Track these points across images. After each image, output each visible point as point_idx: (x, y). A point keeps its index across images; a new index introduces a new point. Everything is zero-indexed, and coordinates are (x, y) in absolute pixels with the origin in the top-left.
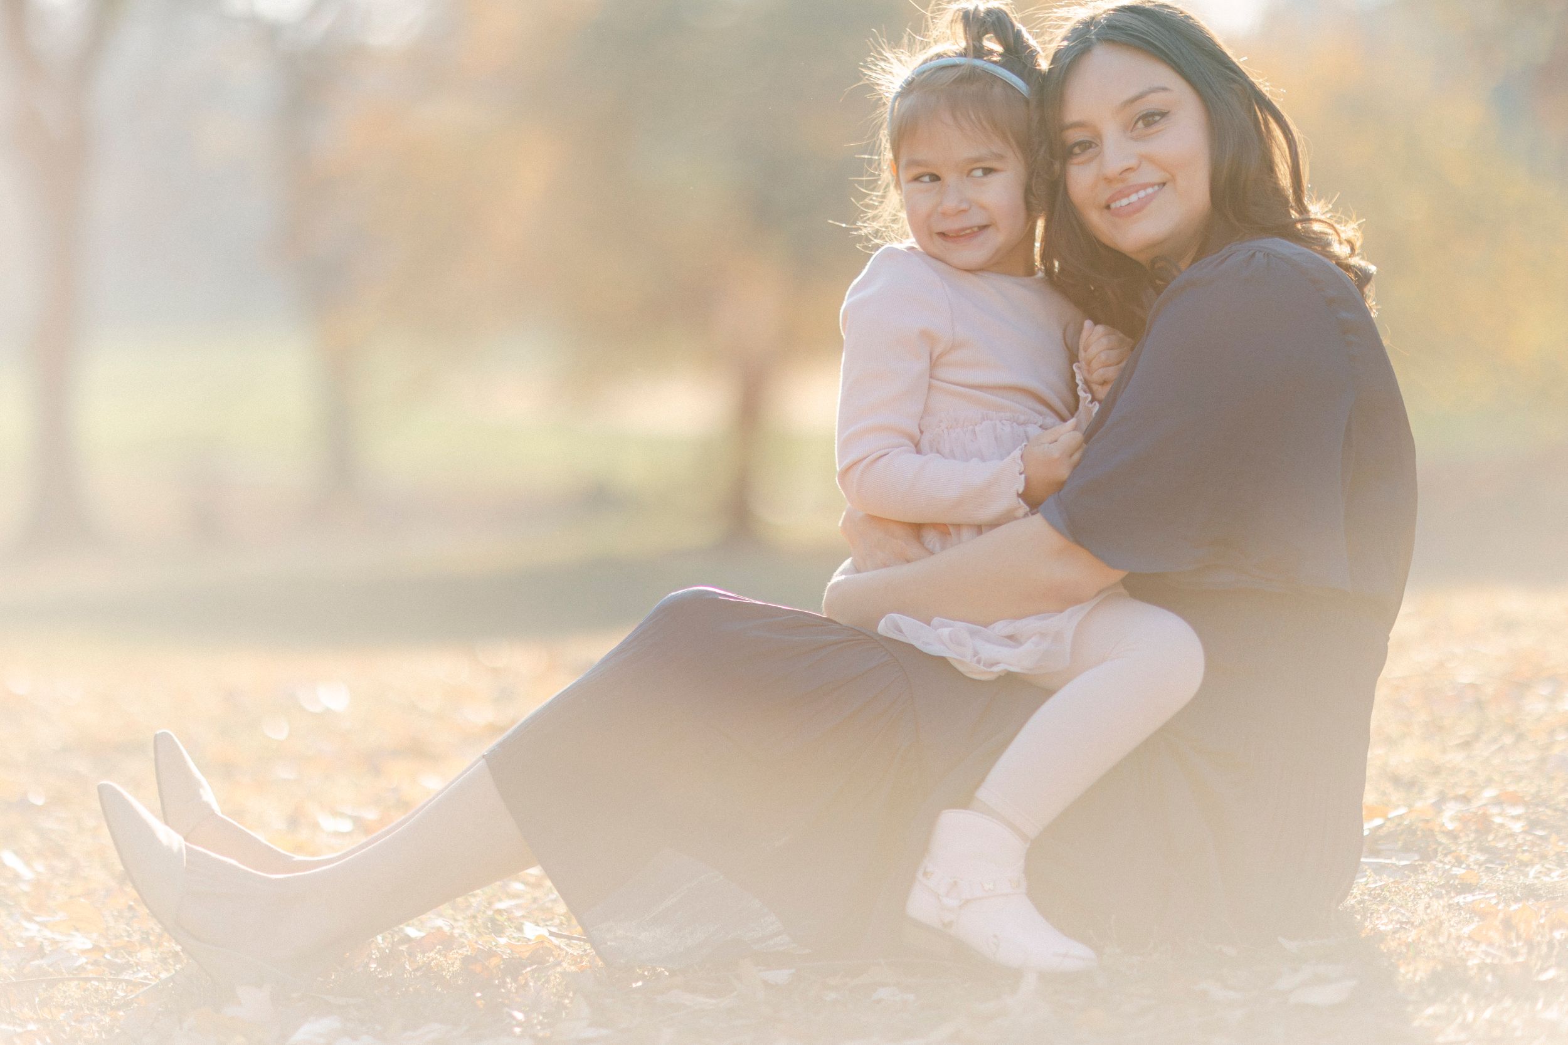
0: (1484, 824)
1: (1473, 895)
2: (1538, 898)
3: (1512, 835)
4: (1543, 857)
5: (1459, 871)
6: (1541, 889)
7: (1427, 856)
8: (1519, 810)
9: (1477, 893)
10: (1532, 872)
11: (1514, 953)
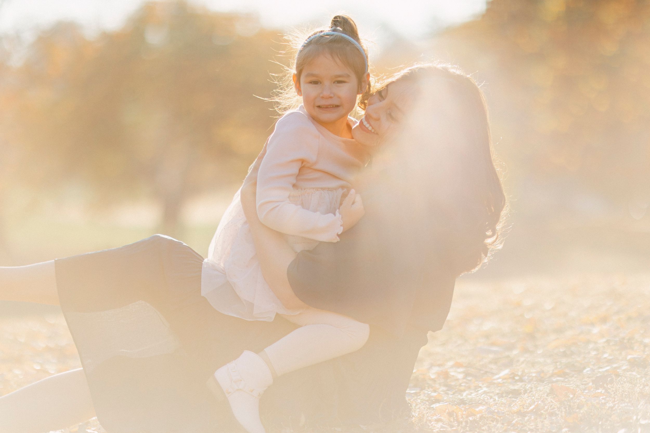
0: (446, 375)
1: (440, 404)
2: (465, 404)
3: (457, 380)
4: (469, 388)
5: (434, 394)
6: (466, 400)
7: (422, 389)
8: (461, 370)
9: (441, 403)
10: (465, 394)
11: (452, 426)
